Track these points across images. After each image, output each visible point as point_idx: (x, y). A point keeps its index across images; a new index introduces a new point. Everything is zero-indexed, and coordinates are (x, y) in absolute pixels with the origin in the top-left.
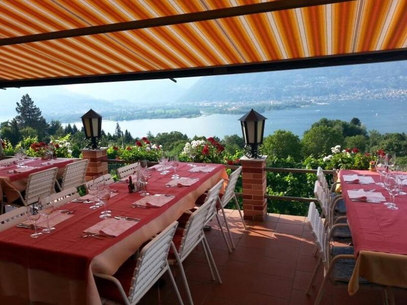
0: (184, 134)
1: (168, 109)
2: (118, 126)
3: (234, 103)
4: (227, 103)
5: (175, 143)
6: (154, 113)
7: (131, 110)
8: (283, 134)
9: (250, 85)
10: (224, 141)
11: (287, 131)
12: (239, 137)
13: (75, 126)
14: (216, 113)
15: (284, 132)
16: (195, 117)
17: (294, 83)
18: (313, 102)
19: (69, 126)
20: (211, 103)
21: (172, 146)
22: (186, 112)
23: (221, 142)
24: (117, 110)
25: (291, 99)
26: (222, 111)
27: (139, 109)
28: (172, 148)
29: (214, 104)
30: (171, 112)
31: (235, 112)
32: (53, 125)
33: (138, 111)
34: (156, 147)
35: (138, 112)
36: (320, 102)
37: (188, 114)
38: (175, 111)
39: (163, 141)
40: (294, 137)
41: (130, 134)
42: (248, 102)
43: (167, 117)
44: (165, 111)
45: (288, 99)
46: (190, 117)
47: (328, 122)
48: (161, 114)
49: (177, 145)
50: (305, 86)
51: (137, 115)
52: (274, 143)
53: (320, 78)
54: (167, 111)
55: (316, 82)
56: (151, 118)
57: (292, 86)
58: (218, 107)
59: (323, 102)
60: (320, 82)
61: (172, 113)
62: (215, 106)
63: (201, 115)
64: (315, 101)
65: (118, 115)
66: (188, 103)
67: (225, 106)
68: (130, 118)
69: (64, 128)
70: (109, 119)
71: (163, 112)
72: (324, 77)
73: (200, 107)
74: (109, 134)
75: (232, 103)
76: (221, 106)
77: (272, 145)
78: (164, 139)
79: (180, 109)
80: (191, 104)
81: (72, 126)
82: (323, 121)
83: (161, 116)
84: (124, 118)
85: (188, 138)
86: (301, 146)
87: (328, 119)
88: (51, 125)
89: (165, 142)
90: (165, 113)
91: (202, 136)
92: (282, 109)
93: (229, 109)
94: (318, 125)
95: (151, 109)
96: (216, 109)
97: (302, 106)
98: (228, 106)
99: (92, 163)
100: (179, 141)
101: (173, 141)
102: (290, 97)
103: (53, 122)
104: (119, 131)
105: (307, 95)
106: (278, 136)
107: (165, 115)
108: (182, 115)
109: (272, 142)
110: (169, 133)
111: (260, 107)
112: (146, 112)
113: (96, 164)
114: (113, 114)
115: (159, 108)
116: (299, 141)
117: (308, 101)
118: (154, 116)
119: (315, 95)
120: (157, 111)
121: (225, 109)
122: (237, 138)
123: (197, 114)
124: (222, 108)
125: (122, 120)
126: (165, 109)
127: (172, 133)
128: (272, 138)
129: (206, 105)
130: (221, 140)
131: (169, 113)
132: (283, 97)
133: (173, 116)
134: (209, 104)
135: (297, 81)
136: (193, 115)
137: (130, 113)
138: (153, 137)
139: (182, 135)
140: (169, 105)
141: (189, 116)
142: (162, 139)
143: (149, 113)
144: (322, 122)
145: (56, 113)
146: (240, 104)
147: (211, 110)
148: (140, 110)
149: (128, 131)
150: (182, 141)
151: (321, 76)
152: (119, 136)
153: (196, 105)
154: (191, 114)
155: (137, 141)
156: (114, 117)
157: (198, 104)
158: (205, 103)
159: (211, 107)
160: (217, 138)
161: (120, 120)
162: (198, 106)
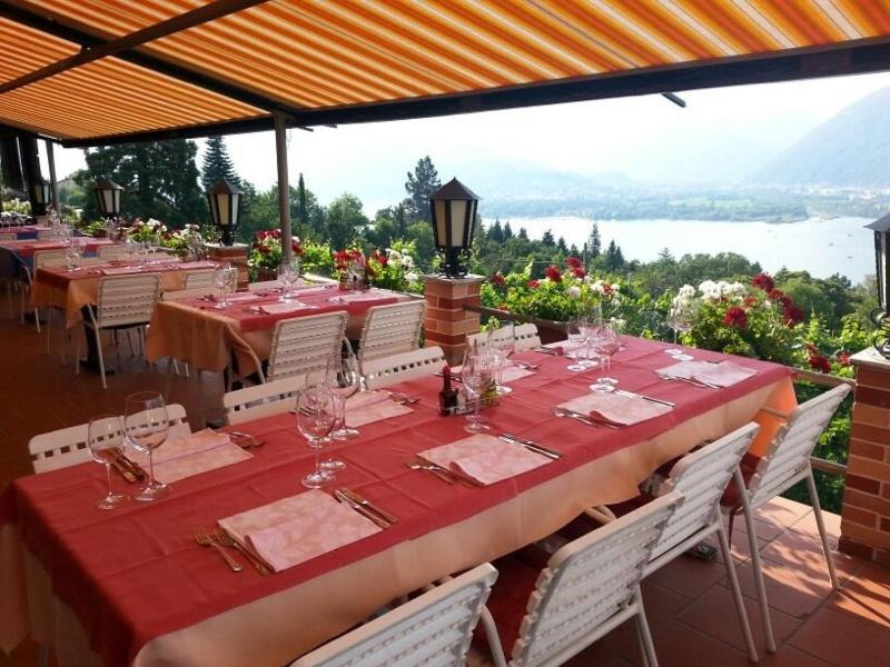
0: (753, 262)
1: (724, 198)
2: (595, 232)
6: (684, 205)
7: (631, 197)
10: (863, 290)
13: (507, 227)
16: (791, 222)
19: (498, 226)
20: (839, 189)
22: (767, 206)
23: (854, 289)
24: (601, 195)
27: (650, 195)
29: (849, 192)
30: (728, 205)
33: (647, 200)
34: (601, 289)
35: (647, 203)
37: (772, 212)
38: (740, 204)
39: (697, 273)
41: (619, 251)
43: (716, 218)
44: (713, 204)
46: (778, 221)
48: (702, 209)
51: (642, 209)
54: (718, 204)
56: (675, 218)
58: (862, 200)
61: (731, 207)
62: (851, 197)
63: (807, 218)
65: (602, 209)
66: (778, 186)
67: (882, 197)
68: (627, 215)
69: (487, 229)
70: (581, 216)
71: (708, 204)
73: (807, 197)
74: (573, 246)
76: (869, 197)
78: (699, 268)
79: (753, 200)
80: (783, 188)
81: (503, 227)
83: (702, 214)
84: (613, 215)
90: (713, 208)
95: (679, 197)
96: (853, 203)
99: (442, 309)
100: (736, 277)
101: (719, 276)
104: (597, 243)
107: (711, 214)
108: (756, 216)
110: (714, 255)
112: (665, 203)
113: (451, 313)
114: (590, 204)
115: (698, 196)
118: (685, 213)
120: (693, 203)
121: (878, 207)
123: (799, 214)
124: (872, 203)
125: (609, 218)
126: (713, 198)
127: (721, 256)
129: (824, 192)
130: (854, 284)
131: (722, 208)
133: (733, 216)
134: (833, 191)
136: (784, 217)
137: (629, 204)
138: (672, 263)
139: (748, 263)
141: (774, 217)
142: (694, 268)
143: (672, 207)
147: (837, 208)
148: (653, 199)
149: (617, 245)
152: (596, 253)
153: (797, 192)
154: (780, 213)
155: (633, 267)
156: (591, 211)
157: (803, 190)
158: (824, 187)
159: (837, 198)
160: (844, 279)
161: (602, 218)
162: (804, 194)
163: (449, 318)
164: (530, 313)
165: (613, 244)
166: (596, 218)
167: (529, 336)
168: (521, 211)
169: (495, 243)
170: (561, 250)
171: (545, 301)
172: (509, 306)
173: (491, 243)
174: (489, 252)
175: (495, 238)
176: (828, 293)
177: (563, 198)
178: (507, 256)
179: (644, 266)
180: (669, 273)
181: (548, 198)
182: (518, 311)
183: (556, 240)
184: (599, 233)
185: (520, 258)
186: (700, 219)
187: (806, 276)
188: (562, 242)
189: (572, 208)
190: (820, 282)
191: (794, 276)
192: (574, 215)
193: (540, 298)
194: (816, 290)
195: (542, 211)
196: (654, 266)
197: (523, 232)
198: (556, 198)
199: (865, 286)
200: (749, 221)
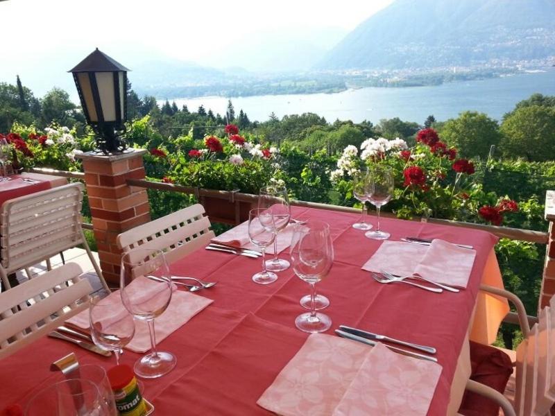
0: (321, 117)
1: (300, 80)
2: (230, 105)
3: (397, 71)
4: (385, 72)
5: (309, 129)
6: (280, 85)
7: (249, 82)
8: (473, 118)
9: (422, 43)
10: (379, 128)
11: (480, 113)
12: (401, 122)
13: (174, 105)
14: (370, 86)
15: (475, 115)
16: (338, 92)
17: (492, 39)
18: (520, 69)
19: (168, 105)
20: (361, 71)
21: (305, 134)
22: (325, 84)
23: (375, 128)
24: (231, 82)
25: (485, 64)
26: (378, 83)
27: (260, 80)
28: (304, 137)
29: (366, 73)
30: (303, 84)
31: (398, 84)
32: (147, 102)
33: (257, 83)
35: (258, 85)
36: (530, 68)
37: (328, 87)
38: (310, 83)
39: (292, 126)
40: (490, 122)
41: (246, 116)
42: (418, 69)
43: (298, 92)
44: (295, 84)
45: (480, 64)
46: (330, 92)
47: (544, 100)
48: (290, 87)
49: (311, 132)
50: (510, 44)
51: (256, 89)
52: (458, 132)
53: (535, 30)
54: (298, 84)
55: (527, 38)
56: (275, 94)
57: (488, 44)
58: (373, 77)
59: (536, 68)
60: (535, 38)
61: (306, 86)
62: (368, 76)
63: (346, 89)
64: (524, 67)
65: (232, 90)
66: (329, 71)
67: (383, 75)
68: (247, 93)
69: (161, 107)
70: (220, 95)
71: (293, 84)
72: (542, 29)
73: (345, 77)
74: (218, 115)
75: (394, 71)
76: (377, 75)
77: (454, 134)
78: (293, 123)
79: (316, 80)
80: (332, 72)
81: (171, 105)
82: (536, 98)
83: (290, 91)
84: (240, 93)
85: (327, 122)
86: (501, 136)
87: (544, 96)
88: (144, 103)
89: (295, 127)
90: (295, 87)
91: (347, 120)
92: (469, 80)
93: (388, 80)
94: (526, 104)
95: (276, 81)
96: (369, 79)
97: (501, 76)
98: (387, 76)
99: (105, 187)
100: (314, 127)
101: (305, 127)
102: (483, 62)
103: (146, 98)
104: (232, 112)
105: (510, 58)
106: (465, 121)
107: (294, 90)
108: (320, 89)
109: (454, 129)
110: (300, 115)
111: (435, 77)
112: (268, 85)
113: (114, 191)
114: (225, 88)
115: (288, 79)
116: (498, 129)
117: (513, 68)
118: (280, 91)
119: (523, 58)
120: (284, 84)
121: (382, 80)
122: (399, 124)
123: (342, 87)
124: (378, 78)
125: (237, 96)
126: (295, 81)
127: (304, 115)
128: (455, 123)
129: (354, 73)
130: (374, 125)
131: (300, 86)
132: (473, 61)
133: (307, 91)
134: (359, 73)
135: (497, 37)
136: (336, 89)
137: (248, 87)
138: (278, 121)
139: (319, 118)
140: (302, 74)
141: (327, 90)
142: (290, 124)
143: (273, 87)
144: (533, 100)
145: (152, 86)
146: (405, 73)
147: (361, 82)
148: (261, 83)
149: (244, 112)
150: (318, 127)
151: (537, 27)
152: (232, 118)
153: (340, 74)
154: (332, 87)
155: (255, 125)
156: (226, 92)
157: (343, 73)
158: (354, 71)
159: (361, 77)
160: (369, 122)
161: (233, 96)
162: (344, 75)
163: (113, 195)
164: (194, 185)
165: (242, 112)
166: (230, 97)
167: (196, 219)
168: (183, 94)
169: (168, 116)
170: (211, 118)
171: (208, 171)
172: (173, 178)
173: (165, 116)
174: (164, 122)
175: (167, 113)
176: (363, 132)
177: (208, 85)
178: (176, 125)
179: (262, 124)
180: (276, 128)
181: (198, 85)
182: (183, 183)
183: (207, 112)
184: (233, 105)
185: (185, 125)
186: (290, 94)
187: (350, 122)
188: (210, 113)
189: (214, 91)
190: (358, 126)
191: (344, 123)
192: (216, 95)
193: (203, 168)
194: (358, 130)
195: (196, 94)
196: (267, 124)
197: (185, 108)
198: (203, 85)
199: (381, 126)
200: (315, 93)
